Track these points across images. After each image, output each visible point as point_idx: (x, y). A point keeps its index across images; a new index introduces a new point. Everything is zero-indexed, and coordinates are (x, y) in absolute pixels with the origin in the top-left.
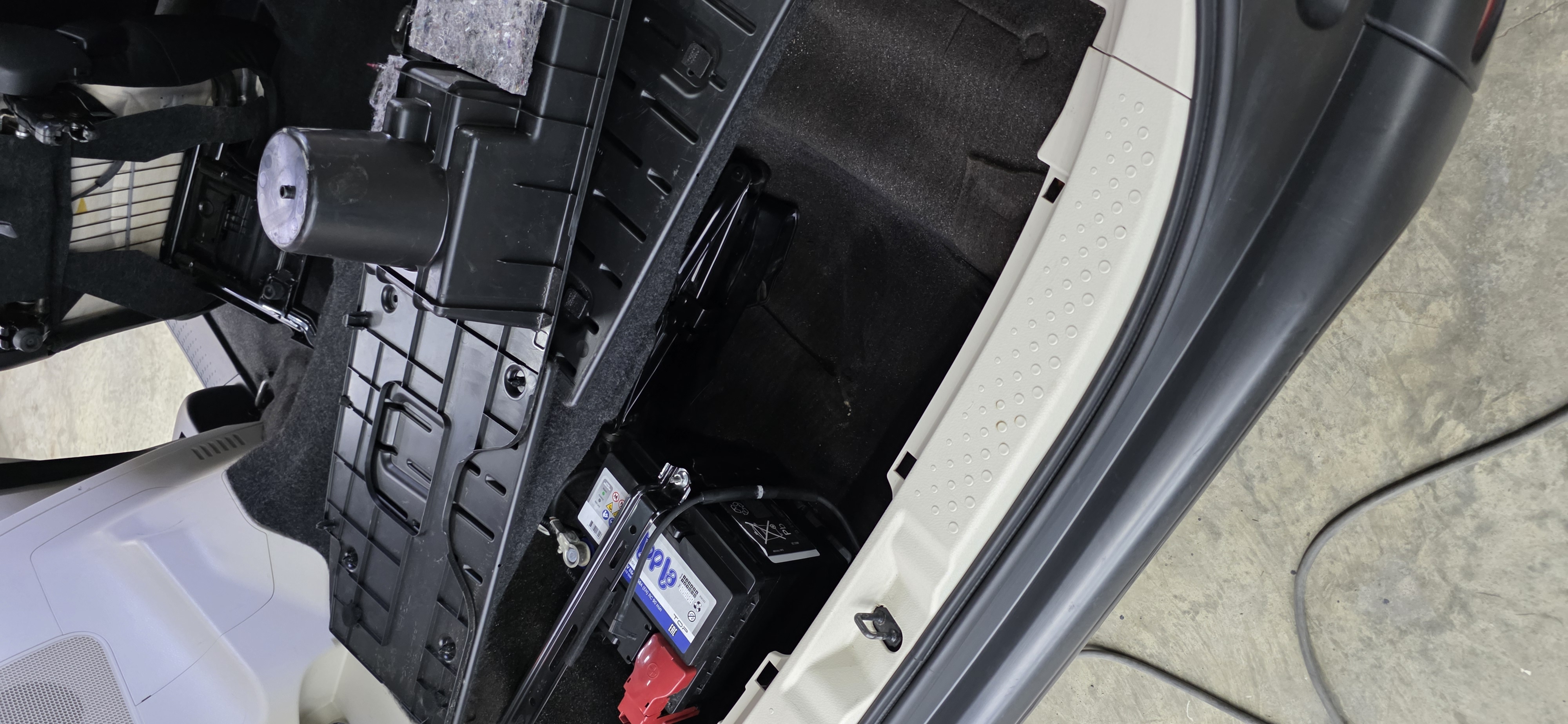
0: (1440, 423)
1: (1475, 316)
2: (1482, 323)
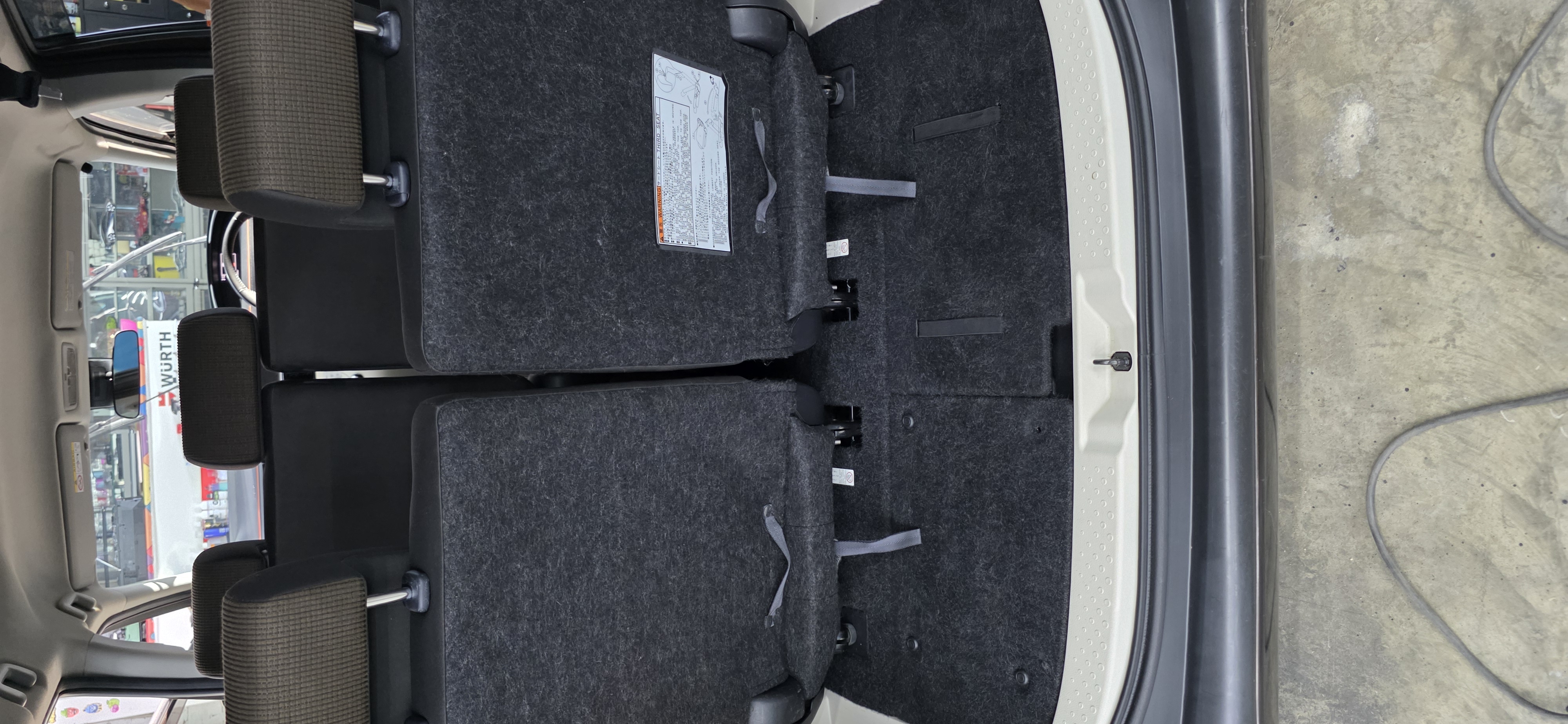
1: (1464, 7)
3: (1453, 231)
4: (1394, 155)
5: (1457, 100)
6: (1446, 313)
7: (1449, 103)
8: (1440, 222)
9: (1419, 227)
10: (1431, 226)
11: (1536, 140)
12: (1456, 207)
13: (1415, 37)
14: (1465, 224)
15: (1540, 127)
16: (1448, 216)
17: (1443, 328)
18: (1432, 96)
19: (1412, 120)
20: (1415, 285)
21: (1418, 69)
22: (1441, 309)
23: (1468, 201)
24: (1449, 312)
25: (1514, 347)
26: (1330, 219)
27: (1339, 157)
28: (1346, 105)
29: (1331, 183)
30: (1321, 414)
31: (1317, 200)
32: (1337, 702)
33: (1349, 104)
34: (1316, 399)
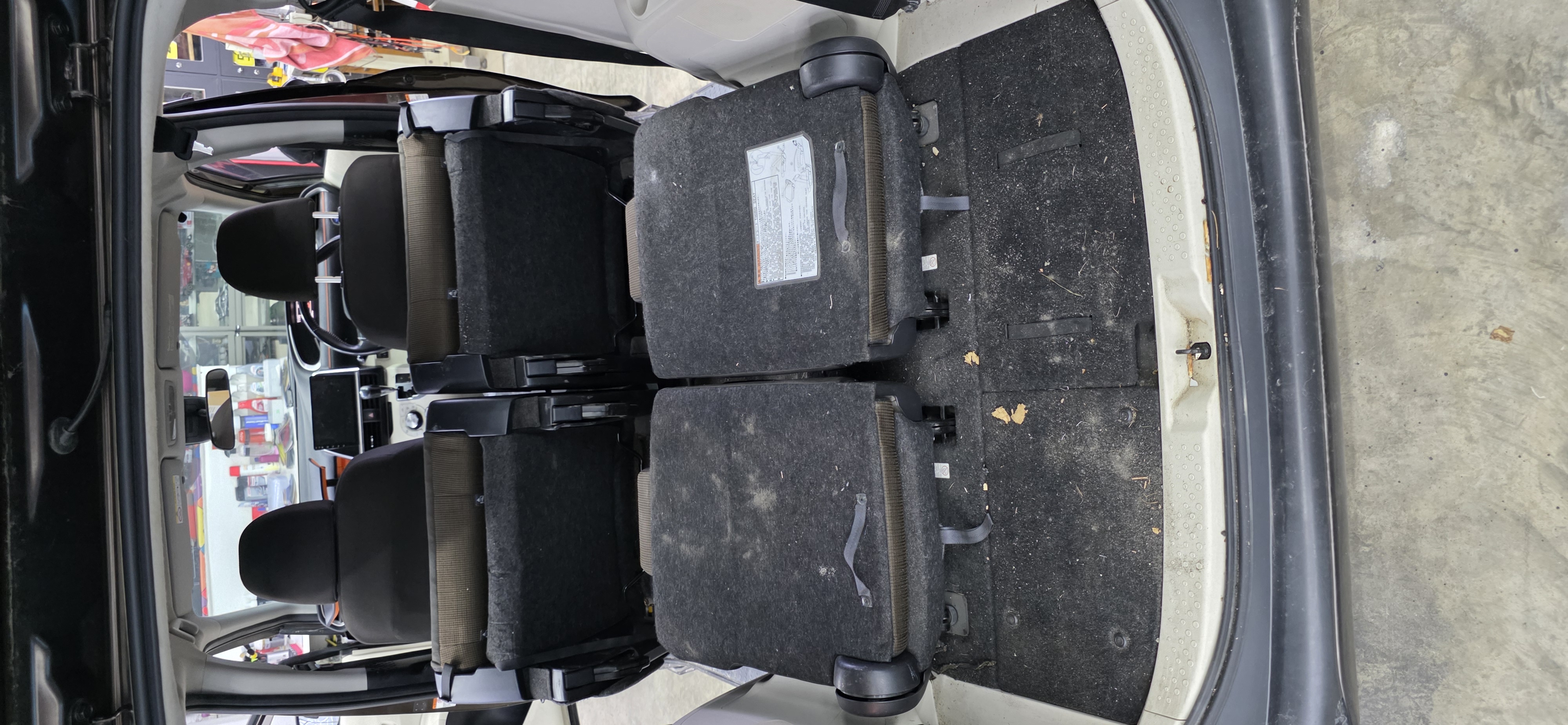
0: (1513, 100)
1: (1477, 35)
2: (1485, 35)
3: (1479, 230)
4: (1422, 165)
5: (1477, 115)
6: (1477, 304)
7: (1469, 118)
8: (1466, 224)
9: (1449, 229)
10: (1460, 227)
11: (1548, 148)
12: (1480, 209)
13: (1434, 62)
14: (1490, 224)
15: (1551, 137)
16: (1474, 218)
17: (1475, 317)
18: (1453, 112)
19: (1436, 134)
20: (1447, 280)
21: (1439, 90)
22: (1472, 300)
23: (1491, 203)
24: (1481, 302)
25: (1540, 331)
26: (1367, 224)
27: (1372, 168)
28: (1375, 123)
29: (1365, 192)
30: (1368, 401)
31: (1353, 208)
32: (1398, 664)
33: (1378, 122)
34: (1363, 387)
